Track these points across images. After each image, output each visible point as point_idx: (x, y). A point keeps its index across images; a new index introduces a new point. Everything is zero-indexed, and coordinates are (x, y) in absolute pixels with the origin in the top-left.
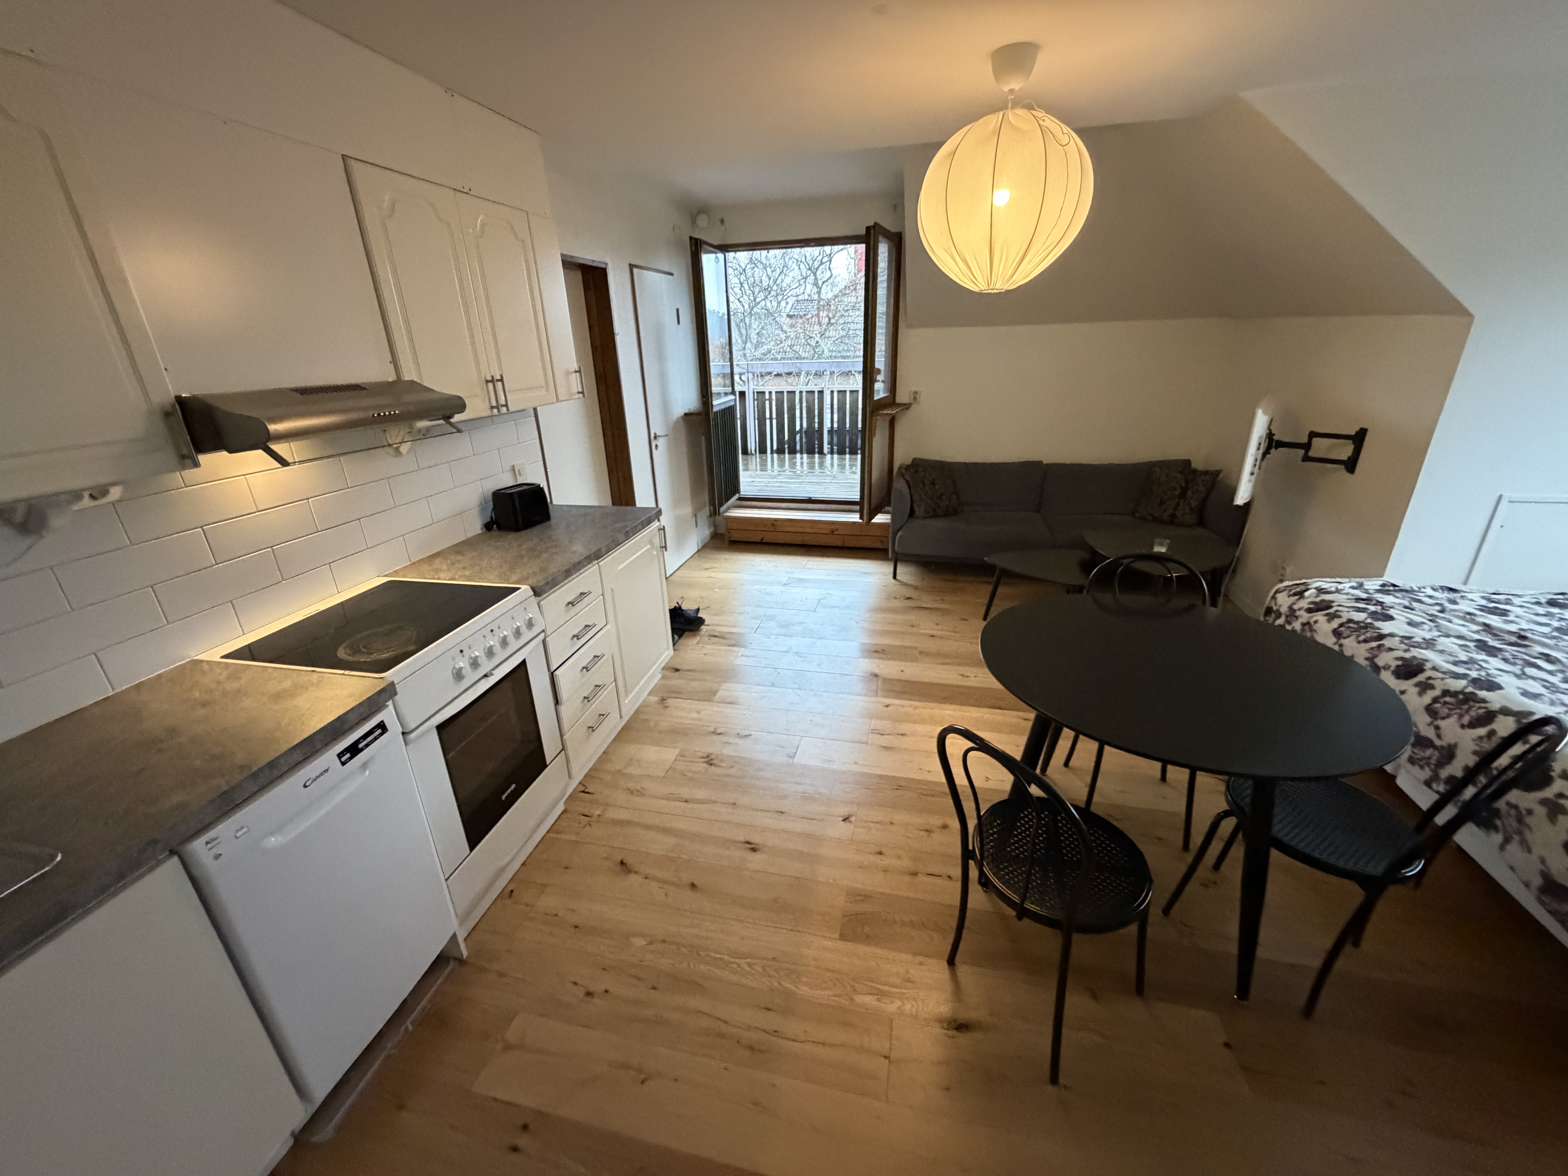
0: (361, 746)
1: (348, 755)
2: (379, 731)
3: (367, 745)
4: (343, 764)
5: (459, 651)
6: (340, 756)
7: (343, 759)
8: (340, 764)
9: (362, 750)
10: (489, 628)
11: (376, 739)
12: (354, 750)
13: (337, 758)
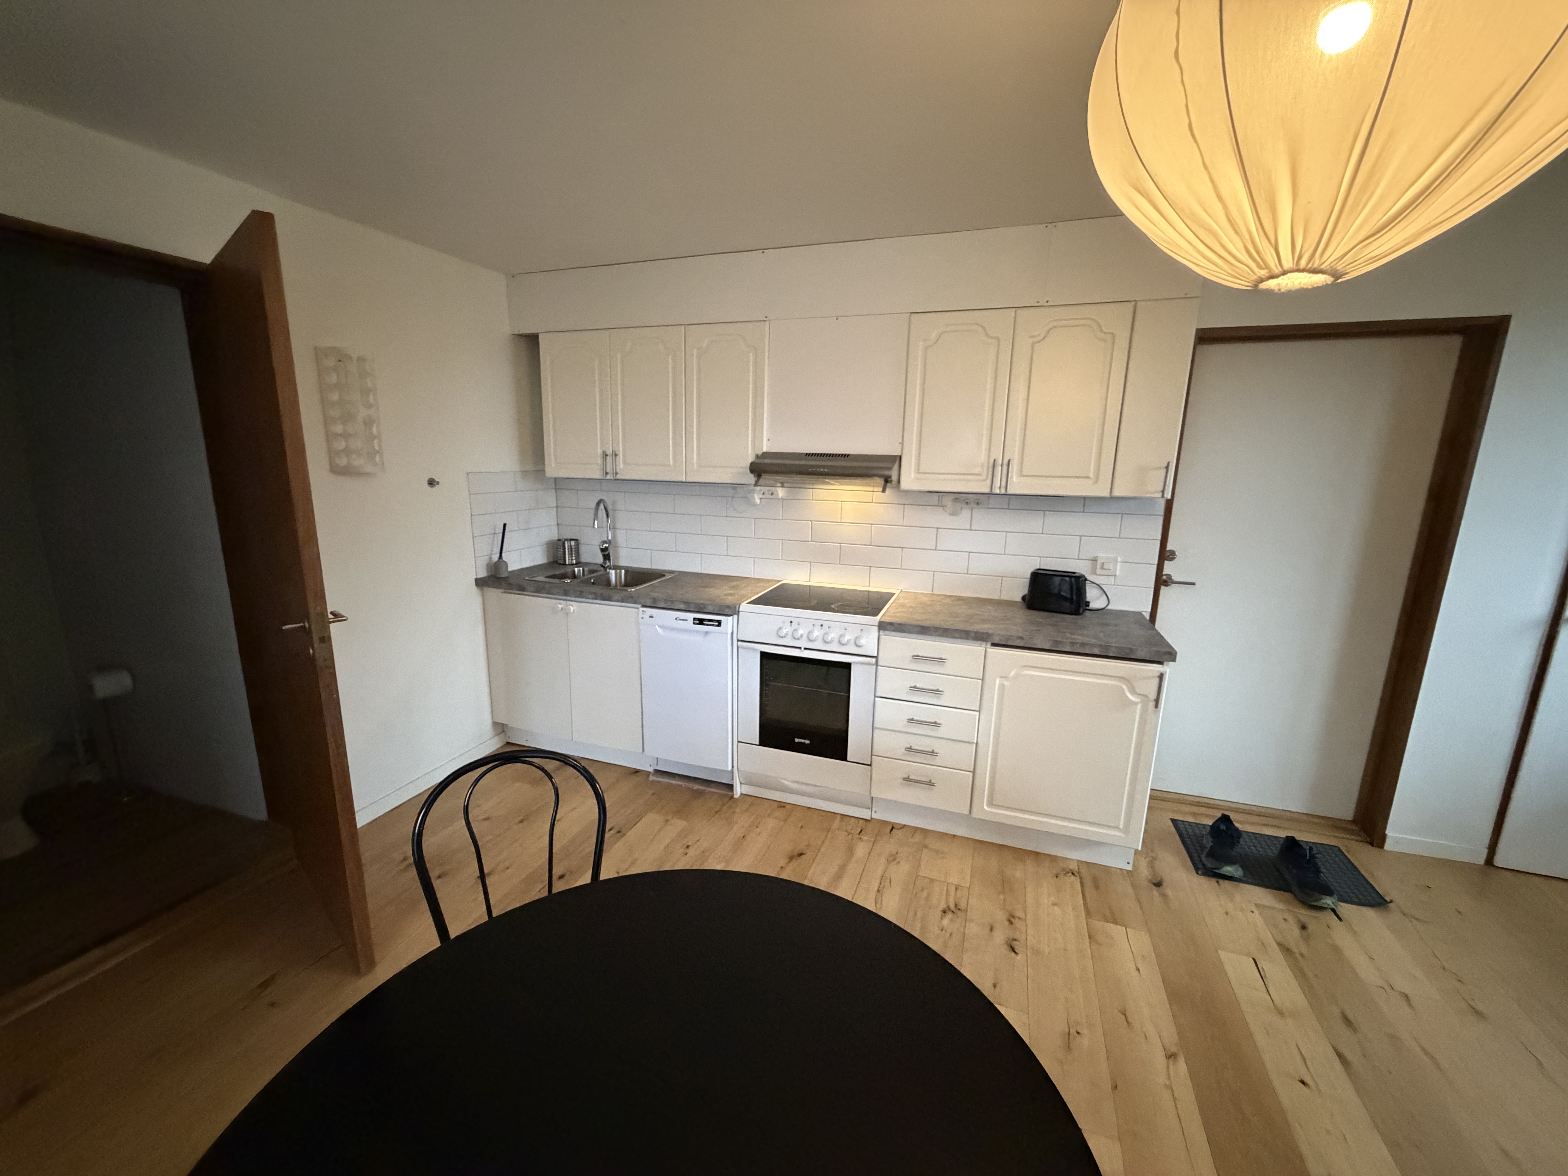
0: (704, 622)
1: (698, 622)
2: (717, 624)
3: (707, 625)
4: (694, 623)
5: (790, 621)
6: (695, 619)
7: (695, 622)
8: (692, 623)
9: (704, 624)
10: (821, 622)
11: (713, 625)
12: (701, 622)
13: (692, 619)
